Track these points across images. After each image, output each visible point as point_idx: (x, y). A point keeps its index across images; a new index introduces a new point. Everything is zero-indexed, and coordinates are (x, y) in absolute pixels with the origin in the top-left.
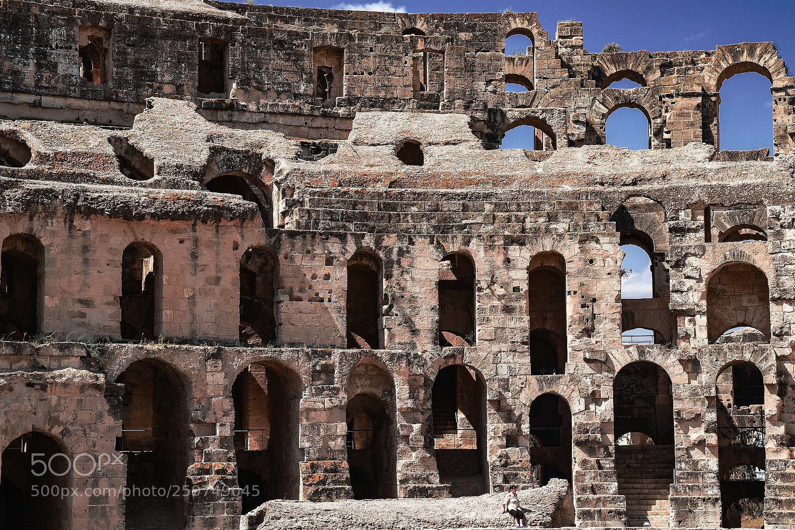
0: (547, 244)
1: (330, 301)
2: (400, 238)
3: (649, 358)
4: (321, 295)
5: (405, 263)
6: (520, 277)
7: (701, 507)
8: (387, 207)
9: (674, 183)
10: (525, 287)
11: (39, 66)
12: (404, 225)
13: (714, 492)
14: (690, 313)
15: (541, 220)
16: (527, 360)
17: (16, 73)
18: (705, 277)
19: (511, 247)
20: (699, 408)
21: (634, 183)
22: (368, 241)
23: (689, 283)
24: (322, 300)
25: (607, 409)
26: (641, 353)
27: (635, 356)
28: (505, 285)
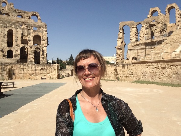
9: (29, 23)
10: (7, 34)
14: (31, 41)
16: (7, 45)
19: (5, 28)
21: (23, 22)
25: (19, 52)
26: (24, 45)
27: (23, 46)
28: (4, 33)
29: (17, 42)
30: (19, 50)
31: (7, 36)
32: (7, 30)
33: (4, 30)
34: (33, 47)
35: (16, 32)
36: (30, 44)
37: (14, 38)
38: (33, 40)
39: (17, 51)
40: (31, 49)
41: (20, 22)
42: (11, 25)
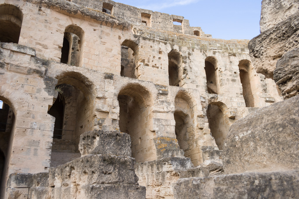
0: (244, 58)
1: (161, 68)
2: (189, 48)
4: (157, 66)
5: (191, 58)
6: (236, 68)
15: (239, 50)
22: (176, 47)
24: (158, 68)
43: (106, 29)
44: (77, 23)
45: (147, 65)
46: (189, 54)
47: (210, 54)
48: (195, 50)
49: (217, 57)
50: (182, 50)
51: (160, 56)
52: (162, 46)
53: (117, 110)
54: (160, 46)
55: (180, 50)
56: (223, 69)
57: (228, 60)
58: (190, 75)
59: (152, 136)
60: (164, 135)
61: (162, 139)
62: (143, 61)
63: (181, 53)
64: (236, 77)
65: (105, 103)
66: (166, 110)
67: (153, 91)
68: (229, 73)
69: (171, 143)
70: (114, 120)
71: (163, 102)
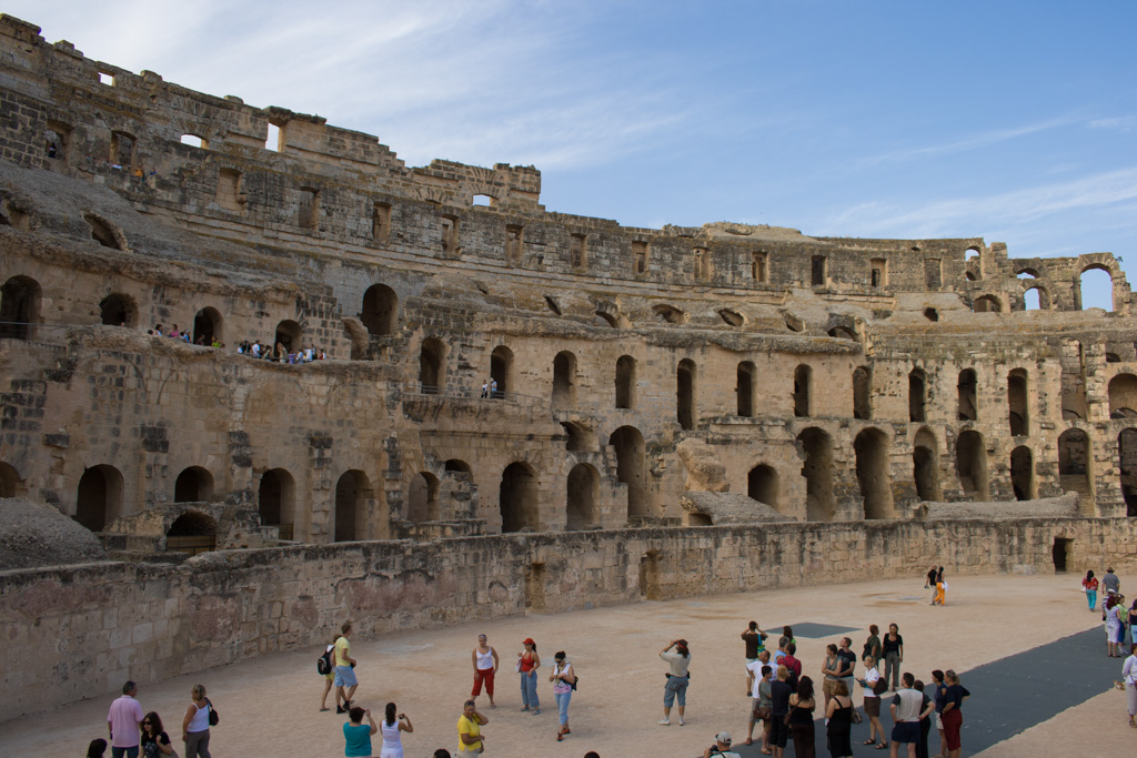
0: (1018, 364)
1: (900, 395)
2: (937, 362)
3: (1078, 426)
4: (895, 393)
5: (939, 374)
6: (1004, 382)
7: (1115, 508)
8: (927, 344)
9: (1086, 330)
10: (1006, 388)
11: (734, 274)
12: (937, 354)
13: (1122, 500)
14: (1098, 402)
15: (1014, 351)
16: (1009, 428)
17: (722, 277)
18: (1107, 382)
19: (998, 366)
20: (1109, 455)
21: (1063, 330)
22: (920, 363)
23: (1098, 385)
24: (896, 396)
25: (1054, 455)
26: (1074, 424)
27: (1071, 426)
28: (995, 387)
29: (1043, 412)
30: (1054, 444)
31: (1006, 397)
32: (1005, 371)
33: (997, 373)
34: (1111, 428)
35: (1038, 375)
36: (1097, 415)
37: (1032, 400)
38: (1107, 396)
39: (1047, 448)
40: (1105, 439)
41: (1051, 329)
42: (1019, 349)
43: (836, 360)
44: (804, 361)
45: (883, 395)
46: (938, 369)
47: (966, 365)
48: (946, 362)
49: (978, 367)
50: (928, 365)
51: (899, 379)
52: (902, 366)
53: (854, 459)
54: (899, 366)
55: (925, 366)
56: (984, 385)
57: (992, 371)
58: (937, 399)
59: (889, 481)
60: (902, 479)
61: (899, 485)
62: (878, 390)
63: (926, 370)
64: (1002, 395)
65: (842, 453)
66: (904, 452)
67: (890, 431)
68: (993, 390)
69: (909, 488)
70: (851, 470)
71: (900, 443)
